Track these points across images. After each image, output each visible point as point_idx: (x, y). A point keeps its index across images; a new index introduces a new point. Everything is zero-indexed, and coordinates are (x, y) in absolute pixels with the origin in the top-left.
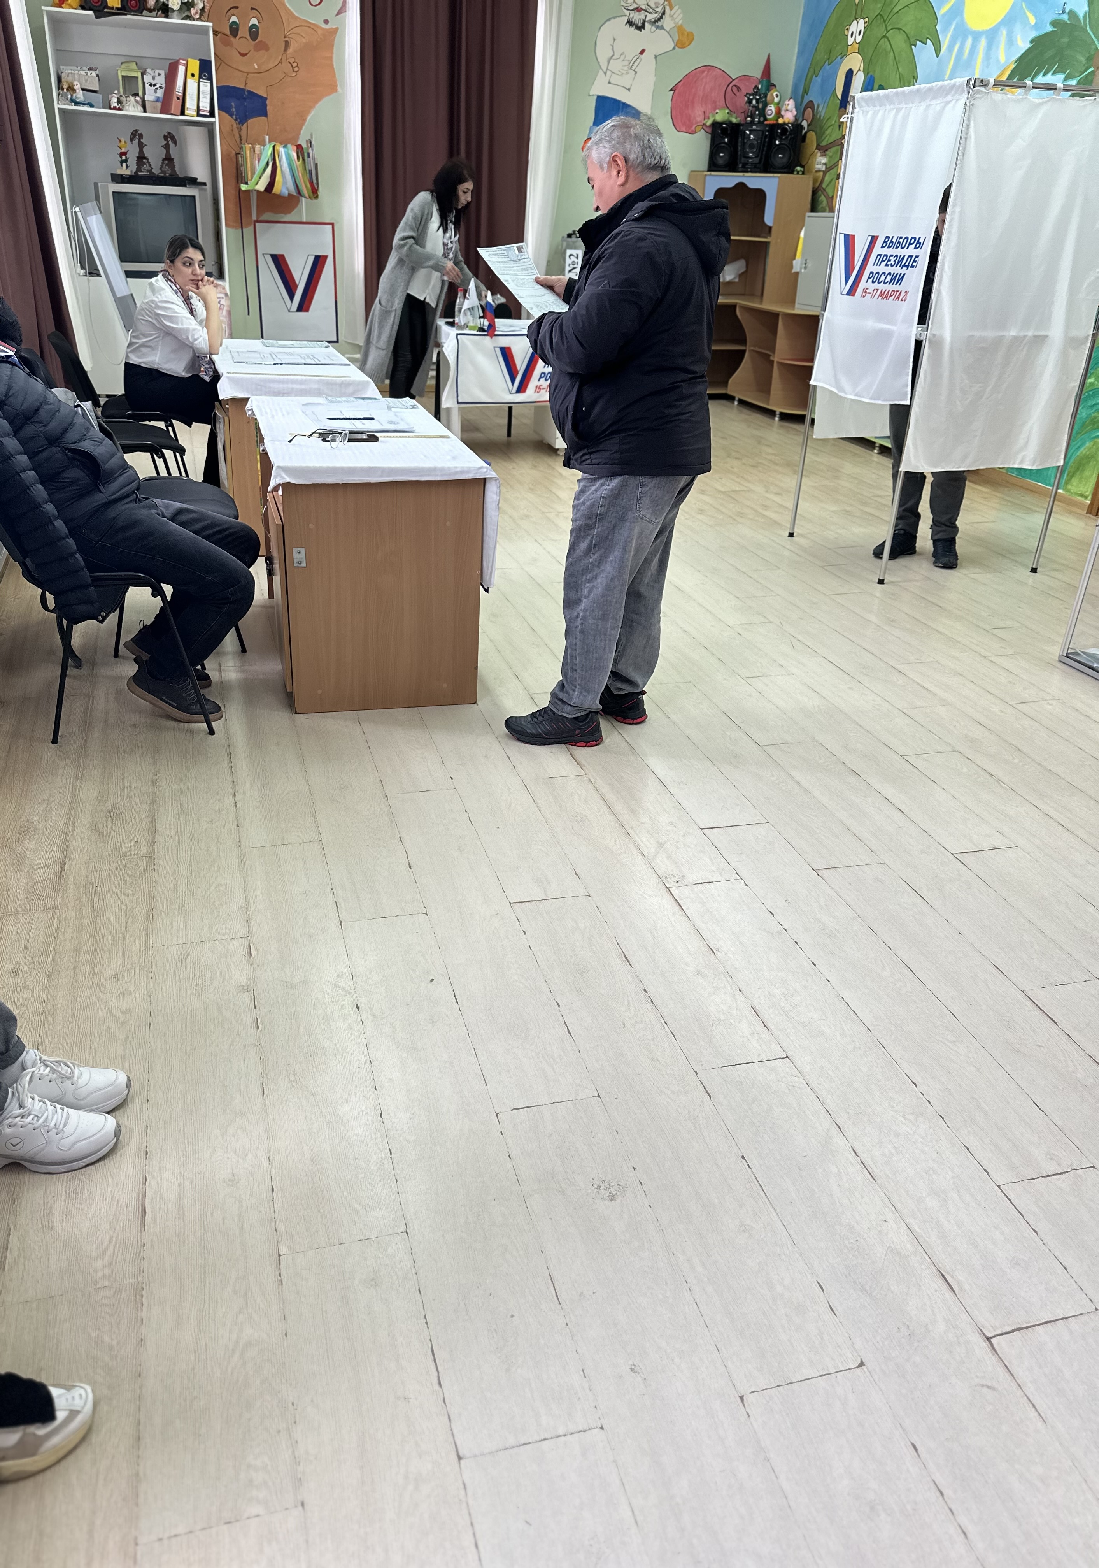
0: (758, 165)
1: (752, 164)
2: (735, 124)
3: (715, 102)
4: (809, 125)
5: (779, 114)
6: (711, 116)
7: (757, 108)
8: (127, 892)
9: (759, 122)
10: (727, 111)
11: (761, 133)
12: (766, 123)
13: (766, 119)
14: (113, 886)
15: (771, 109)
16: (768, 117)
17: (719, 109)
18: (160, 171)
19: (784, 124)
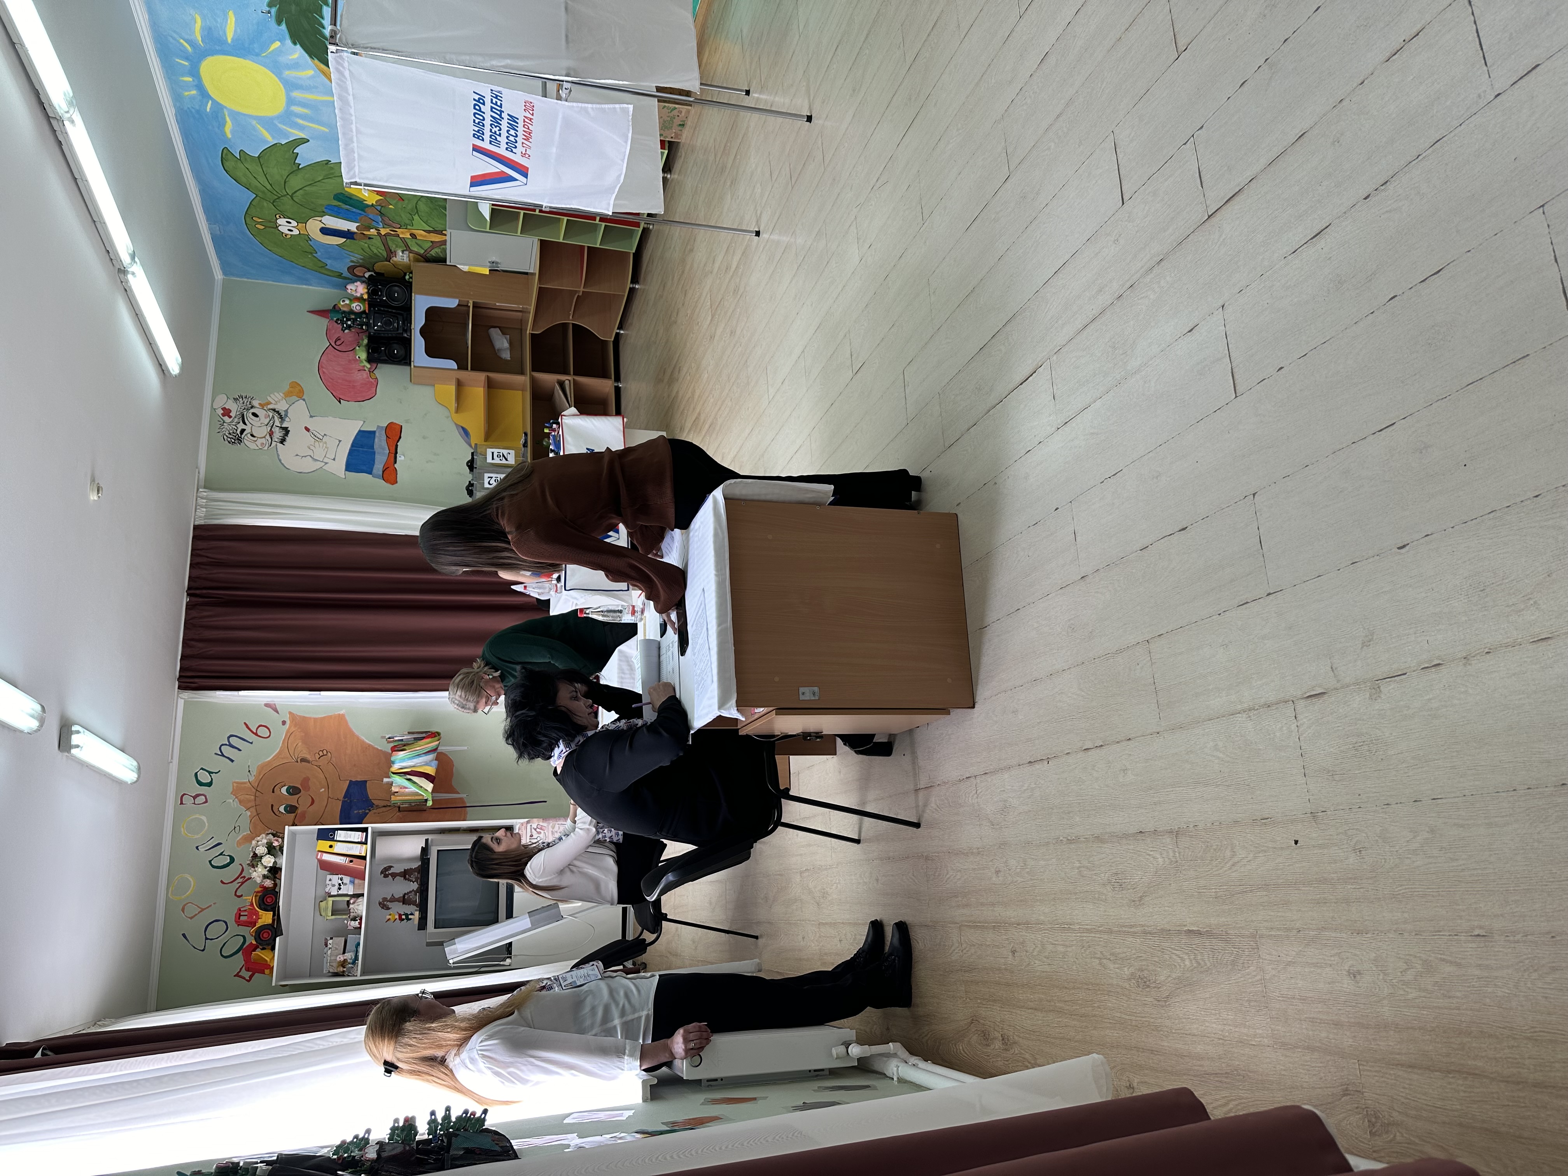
0: (405, 316)
1: (403, 323)
2: (368, 340)
3: (350, 361)
4: (369, 271)
5: (360, 299)
6: (363, 365)
7: (354, 320)
8: (1228, 853)
9: (367, 318)
10: (357, 348)
11: (376, 315)
12: (367, 311)
13: (364, 312)
14: (1221, 871)
15: (357, 307)
16: (362, 309)
17: (356, 357)
18: (415, 883)
19: (368, 293)
